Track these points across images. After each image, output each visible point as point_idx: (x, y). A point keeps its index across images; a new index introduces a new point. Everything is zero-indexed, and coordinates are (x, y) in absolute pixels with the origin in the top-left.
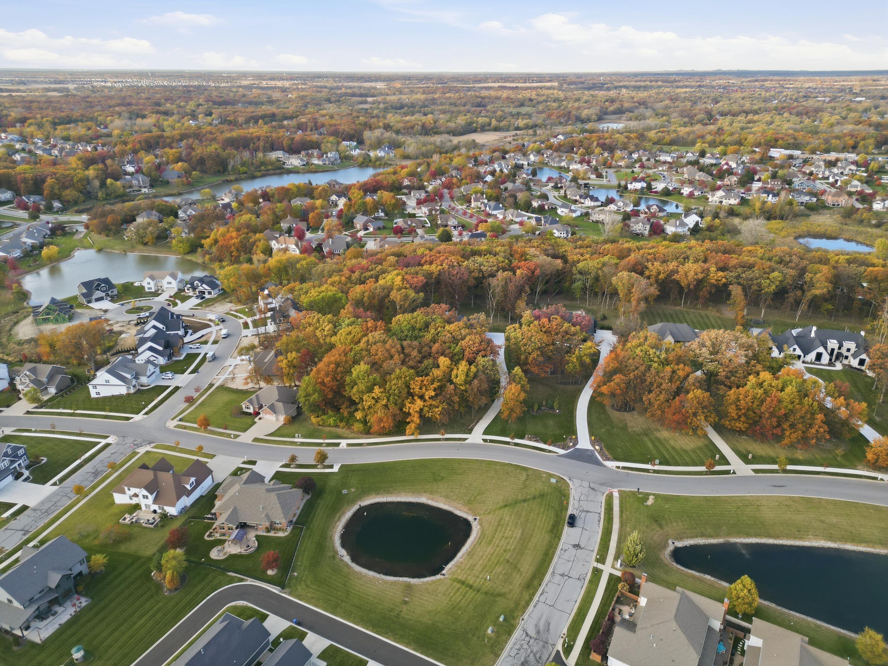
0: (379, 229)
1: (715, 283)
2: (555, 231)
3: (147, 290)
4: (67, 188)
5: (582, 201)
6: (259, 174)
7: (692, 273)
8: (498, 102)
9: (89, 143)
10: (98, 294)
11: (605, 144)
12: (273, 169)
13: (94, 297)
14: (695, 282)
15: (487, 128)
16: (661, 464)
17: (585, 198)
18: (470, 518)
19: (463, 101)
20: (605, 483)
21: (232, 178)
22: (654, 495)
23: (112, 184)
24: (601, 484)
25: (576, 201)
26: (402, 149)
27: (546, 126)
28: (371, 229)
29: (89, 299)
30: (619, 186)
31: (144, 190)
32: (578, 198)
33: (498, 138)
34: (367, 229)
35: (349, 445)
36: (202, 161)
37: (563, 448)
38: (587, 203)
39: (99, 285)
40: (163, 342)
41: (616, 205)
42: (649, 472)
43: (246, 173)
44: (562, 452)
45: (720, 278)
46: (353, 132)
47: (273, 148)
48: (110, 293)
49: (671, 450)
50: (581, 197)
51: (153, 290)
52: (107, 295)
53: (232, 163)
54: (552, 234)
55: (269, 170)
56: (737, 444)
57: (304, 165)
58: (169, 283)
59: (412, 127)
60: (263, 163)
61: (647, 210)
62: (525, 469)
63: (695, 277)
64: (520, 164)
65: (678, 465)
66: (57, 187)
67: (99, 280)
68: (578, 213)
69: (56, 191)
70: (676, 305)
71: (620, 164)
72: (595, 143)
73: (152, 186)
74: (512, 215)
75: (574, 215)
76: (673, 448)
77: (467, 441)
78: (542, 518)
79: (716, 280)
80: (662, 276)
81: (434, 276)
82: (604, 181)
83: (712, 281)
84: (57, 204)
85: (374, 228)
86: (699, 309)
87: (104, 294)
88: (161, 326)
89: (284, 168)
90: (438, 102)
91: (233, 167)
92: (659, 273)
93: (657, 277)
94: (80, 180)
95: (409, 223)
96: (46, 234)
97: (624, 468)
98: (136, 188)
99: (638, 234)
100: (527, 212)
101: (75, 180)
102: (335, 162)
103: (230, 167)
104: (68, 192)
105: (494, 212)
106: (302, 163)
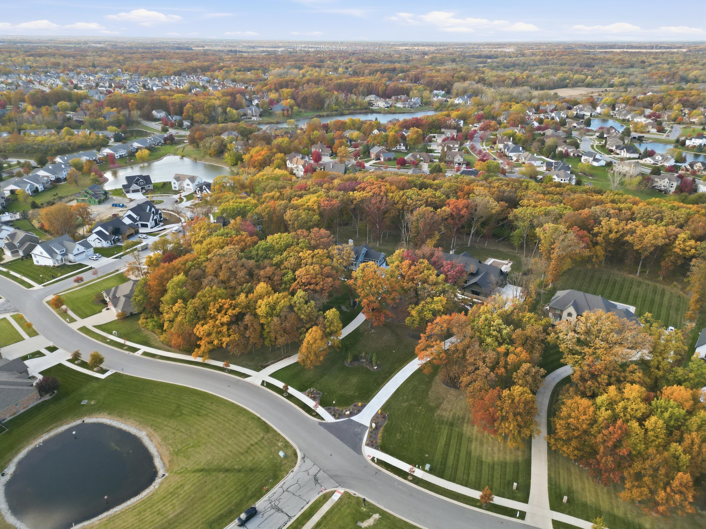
0: (389, 160)
1: (681, 253)
2: (555, 177)
3: (173, 189)
4: (198, 112)
5: (618, 151)
6: (347, 112)
7: (650, 236)
8: (607, 63)
9: (245, 83)
10: (135, 187)
11: (688, 101)
12: (361, 109)
13: (131, 189)
14: (652, 249)
15: (579, 84)
16: (431, 471)
17: (622, 149)
18: (161, 472)
19: (574, 62)
20: (337, 476)
21: (325, 113)
22: (383, 514)
23: (230, 111)
24: (333, 477)
25: (611, 151)
26: (479, 97)
27: (642, 84)
28: (382, 159)
29: (127, 189)
30: (677, 141)
31: (254, 118)
32: (614, 148)
33: (585, 93)
34: (379, 159)
35: (145, 354)
36: (305, 99)
37: (334, 415)
38: (622, 154)
39: (138, 180)
40: (111, 228)
41: (654, 159)
42: (406, 478)
43: (337, 111)
44: (329, 418)
45: (687, 248)
46: (446, 83)
47: (369, 93)
48: (146, 187)
49: (463, 454)
50: (617, 147)
51: (177, 189)
52: (142, 189)
53: (328, 102)
54: (551, 179)
55: (357, 110)
56: (563, 474)
57: (388, 107)
58: (188, 185)
59: (504, 81)
60: (354, 104)
61: (689, 167)
62: (267, 428)
63: (653, 242)
64: (581, 115)
65: (453, 480)
66: (191, 110)
67: (138, 176)
68: (603, 163)
69: (190, 113)
70: (631, 272)
71: (693, 120)
72: (676, 100)
73: (261, 116)
74: (525, 158)
75: (595, 164)
76: (469, 453)
77: (247, 380)
78: (223, 498)
79: (684, 250)
80: (612, 236)
81: (355, 202)
82: (663, 136)
83: (676, 250)
84: (186, 123)
85: (384, 159)
86: (659, 282)
87: (139, 188)
88: (135, 216)
89: (369, 109)
90: (550, 62)
91: (329, 104)
92: (611, 231)
93: (607, 235)
94: (209, 107)
95: (418, 156)
96: (160, 142)
97: (381, 463)
98: (249, 116)
99: (660, 191)
100: (548, 157)
101: (205, 106)
102: (414, 106)
103: (326, 106)
104: (198, 115)
105: (511, 154)
106: (386, 106)
